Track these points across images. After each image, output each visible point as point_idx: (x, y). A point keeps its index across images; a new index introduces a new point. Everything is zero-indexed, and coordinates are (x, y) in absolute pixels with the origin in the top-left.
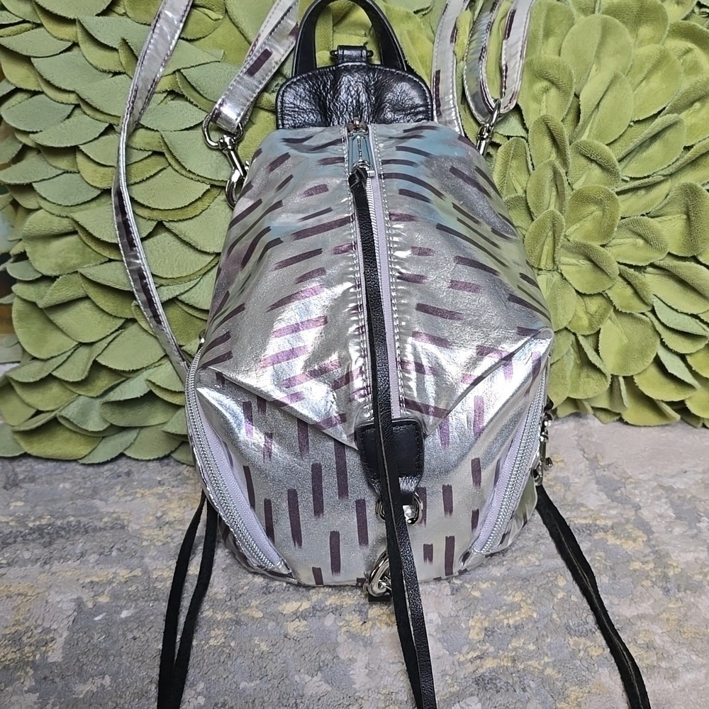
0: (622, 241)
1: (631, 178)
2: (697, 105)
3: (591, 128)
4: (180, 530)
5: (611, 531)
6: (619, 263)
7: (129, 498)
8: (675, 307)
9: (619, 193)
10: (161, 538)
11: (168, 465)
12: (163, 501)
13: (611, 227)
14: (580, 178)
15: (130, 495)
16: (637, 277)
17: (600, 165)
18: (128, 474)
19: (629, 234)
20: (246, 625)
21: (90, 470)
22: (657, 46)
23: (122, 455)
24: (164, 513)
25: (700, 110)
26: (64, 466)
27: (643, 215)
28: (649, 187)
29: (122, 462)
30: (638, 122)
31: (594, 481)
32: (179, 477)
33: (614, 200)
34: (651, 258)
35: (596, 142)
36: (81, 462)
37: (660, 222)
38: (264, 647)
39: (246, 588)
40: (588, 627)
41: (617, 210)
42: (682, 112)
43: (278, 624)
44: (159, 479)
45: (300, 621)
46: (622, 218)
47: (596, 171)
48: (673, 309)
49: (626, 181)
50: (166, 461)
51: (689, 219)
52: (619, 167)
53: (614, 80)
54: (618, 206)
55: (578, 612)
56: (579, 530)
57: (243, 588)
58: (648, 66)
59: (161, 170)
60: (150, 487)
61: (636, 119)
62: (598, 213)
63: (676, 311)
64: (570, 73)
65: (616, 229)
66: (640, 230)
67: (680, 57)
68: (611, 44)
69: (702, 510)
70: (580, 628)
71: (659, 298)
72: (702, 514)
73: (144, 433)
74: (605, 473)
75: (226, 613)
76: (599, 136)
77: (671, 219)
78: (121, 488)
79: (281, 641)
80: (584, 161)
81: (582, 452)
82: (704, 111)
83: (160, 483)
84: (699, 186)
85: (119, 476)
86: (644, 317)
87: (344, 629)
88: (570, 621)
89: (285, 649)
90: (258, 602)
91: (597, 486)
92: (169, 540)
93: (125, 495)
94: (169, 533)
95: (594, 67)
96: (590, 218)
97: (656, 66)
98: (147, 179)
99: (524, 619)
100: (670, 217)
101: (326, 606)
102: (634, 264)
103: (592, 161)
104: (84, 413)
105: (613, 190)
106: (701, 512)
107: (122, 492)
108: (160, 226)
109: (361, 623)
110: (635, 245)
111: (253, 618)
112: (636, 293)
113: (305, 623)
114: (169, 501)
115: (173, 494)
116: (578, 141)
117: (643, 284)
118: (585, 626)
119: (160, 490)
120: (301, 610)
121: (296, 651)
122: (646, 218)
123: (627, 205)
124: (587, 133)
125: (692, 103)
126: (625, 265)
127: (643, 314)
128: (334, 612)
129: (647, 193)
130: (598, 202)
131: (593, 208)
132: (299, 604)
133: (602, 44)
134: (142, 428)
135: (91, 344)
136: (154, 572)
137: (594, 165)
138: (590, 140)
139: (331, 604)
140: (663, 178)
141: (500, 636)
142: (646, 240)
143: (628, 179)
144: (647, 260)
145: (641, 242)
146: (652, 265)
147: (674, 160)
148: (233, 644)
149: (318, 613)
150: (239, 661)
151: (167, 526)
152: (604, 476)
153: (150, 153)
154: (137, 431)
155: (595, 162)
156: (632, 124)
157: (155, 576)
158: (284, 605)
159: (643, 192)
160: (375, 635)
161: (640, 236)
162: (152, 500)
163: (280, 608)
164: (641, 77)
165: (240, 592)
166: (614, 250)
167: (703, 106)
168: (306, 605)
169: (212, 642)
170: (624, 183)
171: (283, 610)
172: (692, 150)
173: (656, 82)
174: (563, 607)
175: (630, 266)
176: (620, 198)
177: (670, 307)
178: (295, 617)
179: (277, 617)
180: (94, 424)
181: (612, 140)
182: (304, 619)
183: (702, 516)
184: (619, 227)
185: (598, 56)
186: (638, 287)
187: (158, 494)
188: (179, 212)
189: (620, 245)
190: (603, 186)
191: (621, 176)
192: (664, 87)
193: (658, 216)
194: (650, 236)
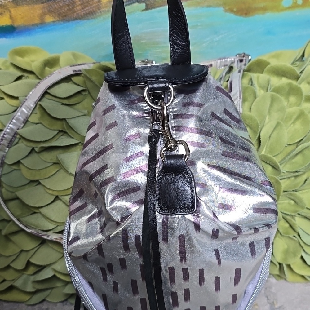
0: (283, 202)
1: (287, 172)
3: (267, 148)
6: (282, 212)
9: (281, 179)
11: (66, 304)
13: (278, 196)
16: (291, 220)
17: (271, 166)
19: (287, 199)
21: (29, 307)
22: (298, 108)
23: (44, 300)
26: (17, 304)
27: (293, 191)
28: (296, 176)
29: (45, 303)
30: (290, 145)
33: (279, 183)
34: (298, 211)
35: (269, 155)
36: (25, 303)
37: (301, 193)
41: (281, 188)
46: (284, 191)
47: (269, 169)
48: (309, 235)
49: (285, 173)
50: (65, 302)
52: (281, 167)
53: (278, 125)
54: (281, 186)
58: (295, 117)
59: (57, 171)
61: (289, 143)
64: (257, 123)
65: (281, 197)
68: (276, 107)
71: (302, 229)
73: (54, 290)
76: (270, 152)
77: (307, 192)
81: (267, 299)
86: (294, 238)
95: (268, 117)
97: (298, 117)
98: (51, 176)
100: (307, 190)
102: (289, 213)
103: (268, 164)
104: (25, 283)
105: (278, 178)
108: (57, 198)
110: (289, 203)
112: (291, 226)
116: (260, 154)
122: (295, 192)
123: (285, 185)
124: (264, 150)
126: (285, 214)
127: (294, 236)
129: (295, 179)
133: (271, 106)
134: (53, 288)
135: (27, 251)
137: (268, 166)
138: (266, 154)
140: (302, 173)
142: (295, 202)
144: (296, 212)
145: (292, 202)
146: (299, 214)
147: (308, 164)
153: (52, 164)
154: (51, 289)
155: (269, 164)
156: (287, 145)
159: (293, 178)
161: (292, 199)
164: (290, 122)
166: (279, 206)
173: (298, 125)
175: (288, 215)
176: (281, 181)
177: (307, 234)
180: (30, 288)
181: (277, 154)
185: (269, 112)
186: (292, 224)
188: (66, 191)
189: (283, 203)
190: (273, 176)
191: (282, 171)
192: (302, 128)
193: (300, 190)
194: (297, 200)
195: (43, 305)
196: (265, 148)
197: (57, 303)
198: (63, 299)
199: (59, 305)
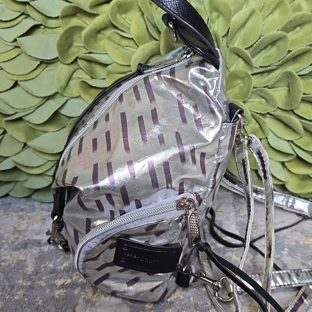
0: (254, 100)
1: (260, 67)
2: (298, 29)
3: (240, 39)
4: (23, 235)
5: (235, 252)
6: (251, 111)
7: (5, 217)
8: (279, 136)
9: (253, 75)
10: (12, 239)
11: (30, 201)
12: (21, 219)
13: (248, 92)
14: (233, 65)
15: (6, 215)
16: (261, 119)
17: (244, 59)
18: (10, 204)
19: (258, 97)
20: (36, 289)
23: (7, 195)
24: (19, 226)
25: (299, 31)
27: (264, 87)
28: (270, 72)
29: (8, 198)
31: (235, 224)
32: (33, 207)
33: (250, 78)
34: (268, 110)
37: (274, 91)
38: (40, 303)
39: (43, 269)
40: (207, 306)
41: (251, 83)
42: (289, 32)
43: (51, 290)
44: (23, 207)
45: (63, 290)
46: (254, 88)
47: (241, 63)
48: (278, 137)
49: (257, 68)
50: (29, 199)
51: (289, 90)
52: (253, 61)
53: (252, 13)
54: (252, 81)
55: (204, 297)
56: (219, 250)
57: (41, 269)
58: (273, 6)
59: (18, 55)
60: (17, 212)
62: (242, 84)
63: (280, 138)
64: (231, 10)
65: (250, 93)
66: (263, 95)
67: (290, 3)
69: (286, 244)
70: (203, 306)
71: (272, 131)
72: (286, 246)
73: (18, 184)
74: (242, 220)
75: (29, 282)
76: (243, 43)
77: (280, 90)
78: (4, 211)
79: (50, 300)
80: (235, 56)
81: (233, 207)
82: (302, 31)
83: (22, 210)
84: (294, 72)
85: (5, 205)
87: (83, 296)
88: (198, 302)
89: (50, 305)
90: (46, 277)
91: (235, 226)
92: (16, 240)
93: (4, 215)
94: (17, 237)
95: (245, 6)
96: (238, 87)
97: (277, 7)
98: (11, 59)
99: (176, 299)
100: (280, 88)
101: (79, 283)
102: (259, 112)
105: (250, 72)
106: (285, 245)
107: (3, 213)
108: (16, 84)
109: (92, 294)
110: (261, 102)
111: (41, 286)
112: (261, 127)
113: (65, 291)
114: (23, 219)
115: (26, 215)
116: (232, 47)
117: (264, 123)
118: (206, 305)
119: (21, 213)
120: (65, 284)
121: (55, 306)
122: (266, 88)
123: (256, 81)
124: (237, 42)
125: (295, 27)
126: (255, 112)
128: (82, 287)
129: (268, 75)
130: (242, 79)
131: (240, 81)
132: (66, 280)
134: (17, 182)
136: (3, 257)
137: (240, 59)
138: (238, 47)
139: (81, 282)
140: (276, 67)
141: (161, 307)
142: (267, 100)
143: (258, 67)
144: (266, 111)
145: (264, 101)
146: (268, 113)
147: (282, 58)
148: (26, 300)
149: (74, 286)
150: (26, 309)
151: (18, 233)
152: (241, 221)
153: (14, 47)
154: (15, 183)
155: (241, 57)
157: (2, 259)
158: (58, 280)
159: (266, 74)
160: (97, 301)
161: (263, 98)
162: (15, 218)
163: (56, 282)
164: (268, 12)
165: (40, 271)
166: (249, 104)
167: (301, 29)
168: (69, 281)
169: (16, 298)
170: (256, 69)
171: (57, 283)
172: (291, 53)
173: (276, 15)
174: (197, 293)
175: (257, 113)
176: (253, 77)
177: (277, 136)
178: (62, 287)
179: (52, 287)
181: (248, 47)
182: (66, 289)
183: (285, 248)
184: (252, 93)
185: (247, 1)
186: (262, 124)
187: (20, 215)
188: (25, 76)
189: (253, 102)
190: (245, 70)
191: (254, 65)
192: (280, 18)
193: (273, 88)
194: (268, 98)
195: (7, 200)
196: (238, 40)
197: (21, 198)
198: (26, 195)
199: (22, 200)
